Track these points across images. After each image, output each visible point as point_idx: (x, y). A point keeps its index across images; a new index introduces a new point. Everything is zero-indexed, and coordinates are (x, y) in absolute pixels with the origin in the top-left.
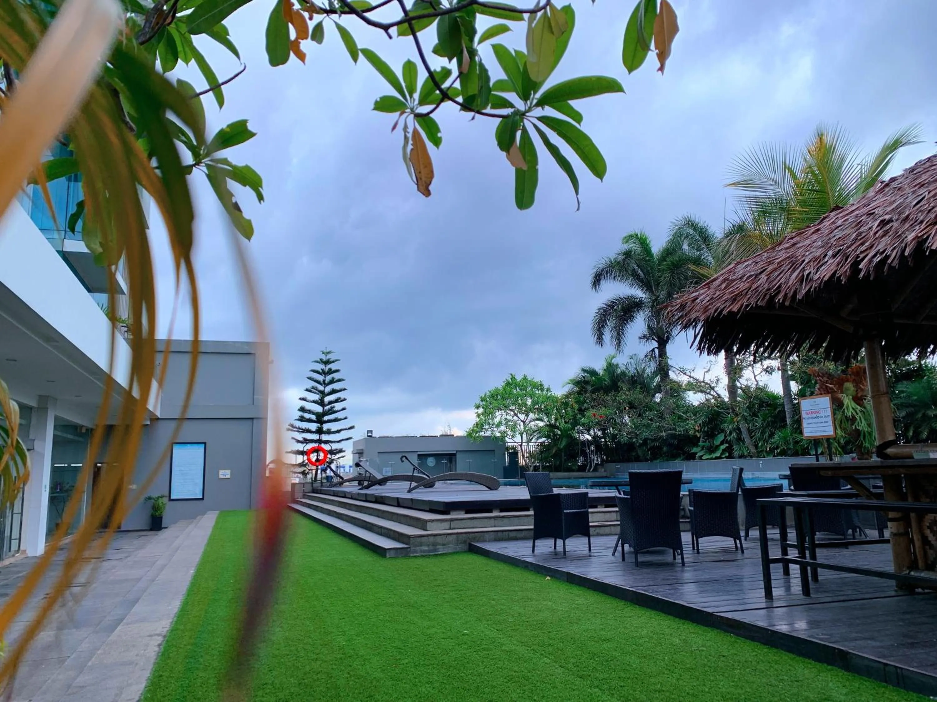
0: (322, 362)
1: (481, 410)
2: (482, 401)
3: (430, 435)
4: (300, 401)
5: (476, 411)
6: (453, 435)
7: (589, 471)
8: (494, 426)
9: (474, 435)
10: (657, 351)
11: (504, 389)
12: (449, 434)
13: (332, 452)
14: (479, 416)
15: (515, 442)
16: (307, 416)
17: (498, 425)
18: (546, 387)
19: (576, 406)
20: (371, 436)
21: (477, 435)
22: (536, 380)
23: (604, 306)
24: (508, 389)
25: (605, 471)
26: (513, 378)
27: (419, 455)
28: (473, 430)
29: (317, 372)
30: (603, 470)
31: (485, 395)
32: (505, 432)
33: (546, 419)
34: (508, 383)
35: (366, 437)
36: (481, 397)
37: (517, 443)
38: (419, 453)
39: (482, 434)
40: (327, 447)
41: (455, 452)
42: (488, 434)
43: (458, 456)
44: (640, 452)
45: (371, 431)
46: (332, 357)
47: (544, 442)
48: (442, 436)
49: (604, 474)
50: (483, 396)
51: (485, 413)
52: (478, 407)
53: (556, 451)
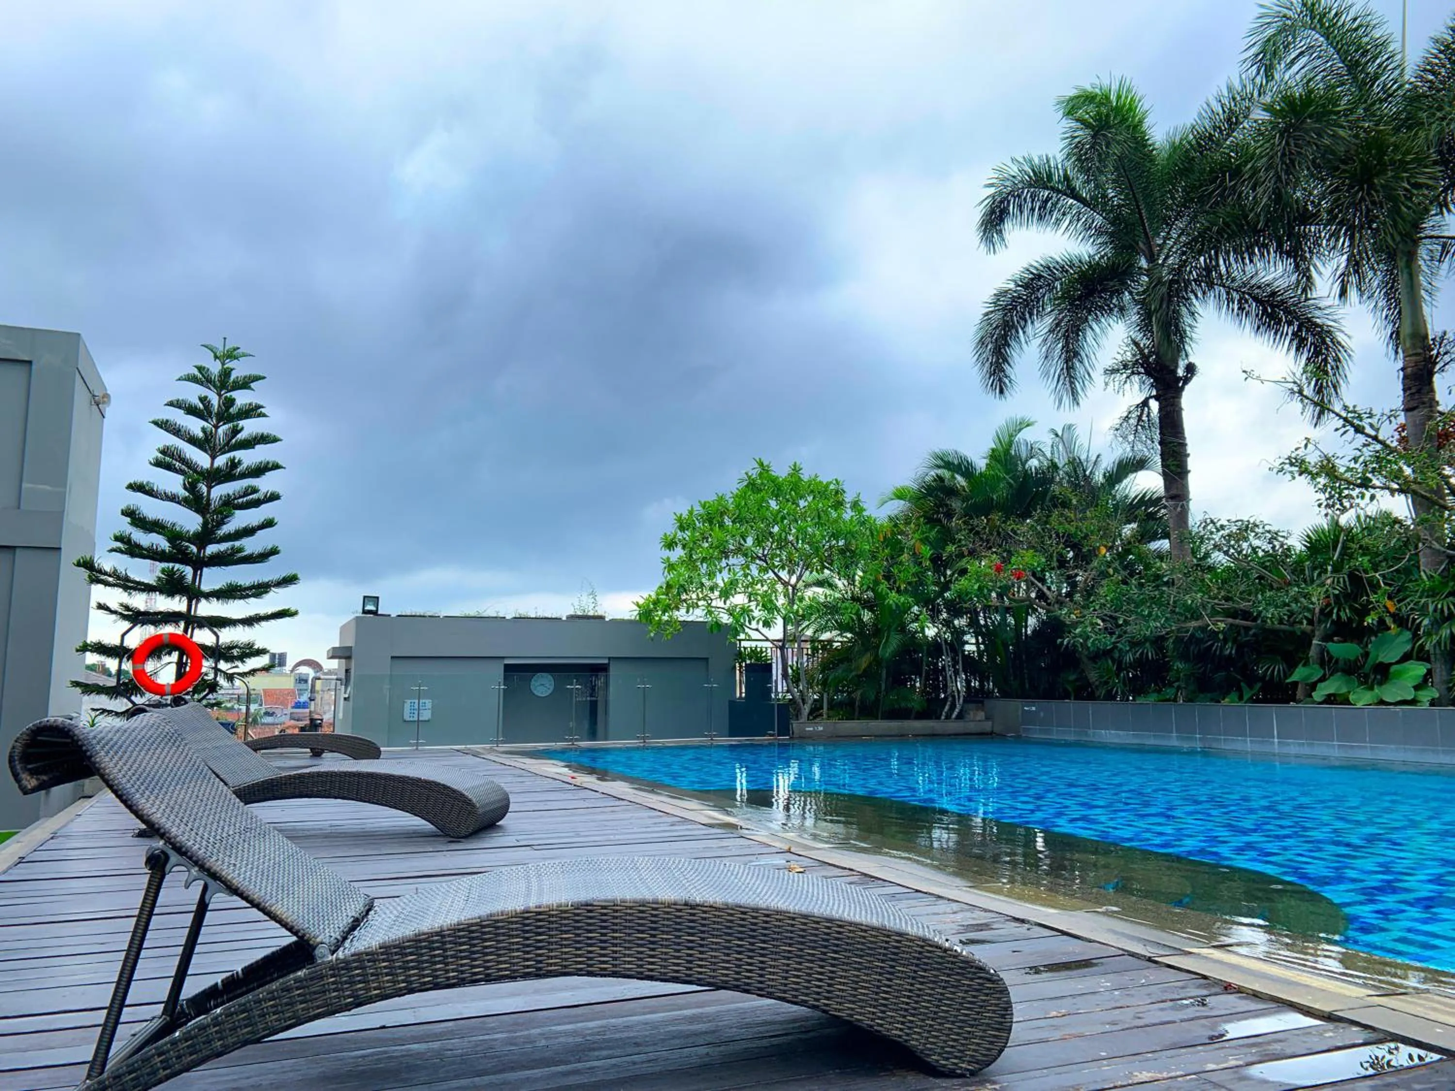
0: (202, 378)
1: (678, 553)
2: (682, 528)
3: (541, 614)
4: (130, 493)
5: (666, 553)
6: (601, 618)
7: (948, 717)
8: (717, 593)
9: (658, 615)
10: (1154, 405)
11: (743, 495)
12: (591, 613)
13: (219, 653)
14: (671, 567)
15: (767, 640)
16: (144, 539)
17: (726, 594)
18: (849, 498)
19: (926, 551)
20: (375, 613)
21: (665, 618)
22: (824, 479)
23: (1012, 286)
24: (753, 497)
25: (987, 718)
26: (764, 469)
27: (508, 668)
28: (656, 602)
29: (191, 411)
30: (981, 715)
31: (691, 512)
32: (746, 611)
33: (840, 583)
34: (752, 486)
35: (360, 614)
36: (680, 519)
37: (772, 641)
38: (507, 662)
39: (681, 615)
40: (203, 637)
41: (606, 661)
42: (698, 615)
43: (613, 671)
44: (1093, 676)
45: (376, 600)
46: (239, 370)
47: (830, 641)
48: (571, 617)
49: (987, 726)
50: (685, 515)
51: (690, 562)
52: (670, 545)
53: (870, 666)
